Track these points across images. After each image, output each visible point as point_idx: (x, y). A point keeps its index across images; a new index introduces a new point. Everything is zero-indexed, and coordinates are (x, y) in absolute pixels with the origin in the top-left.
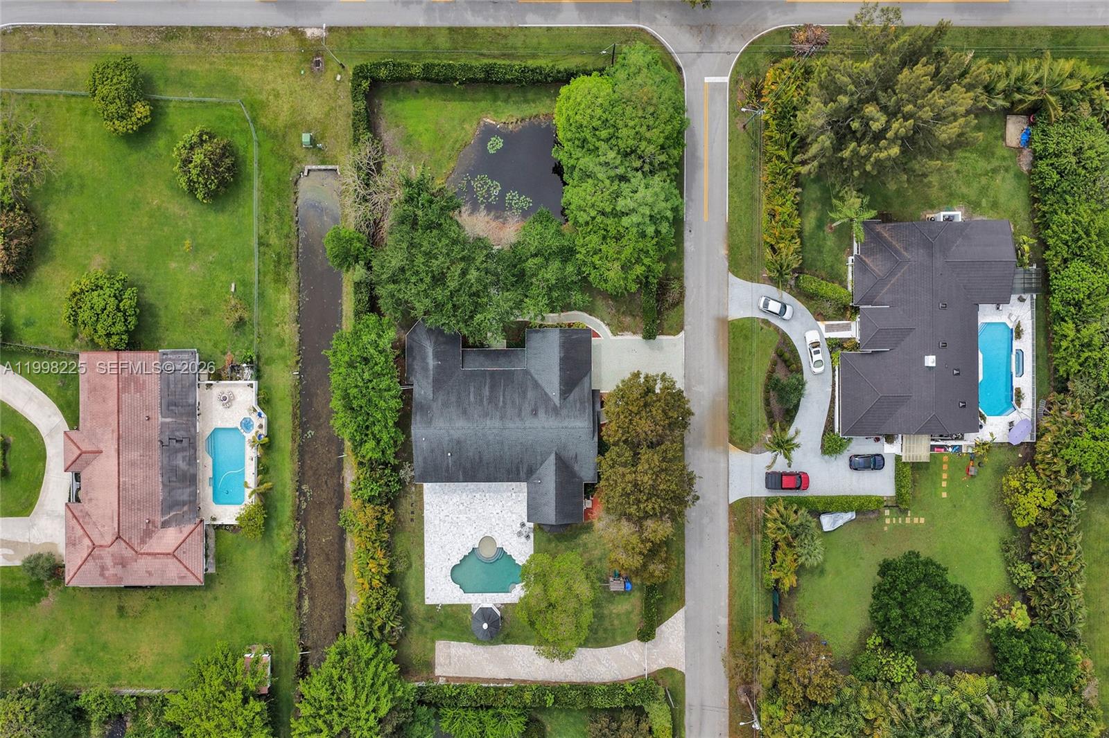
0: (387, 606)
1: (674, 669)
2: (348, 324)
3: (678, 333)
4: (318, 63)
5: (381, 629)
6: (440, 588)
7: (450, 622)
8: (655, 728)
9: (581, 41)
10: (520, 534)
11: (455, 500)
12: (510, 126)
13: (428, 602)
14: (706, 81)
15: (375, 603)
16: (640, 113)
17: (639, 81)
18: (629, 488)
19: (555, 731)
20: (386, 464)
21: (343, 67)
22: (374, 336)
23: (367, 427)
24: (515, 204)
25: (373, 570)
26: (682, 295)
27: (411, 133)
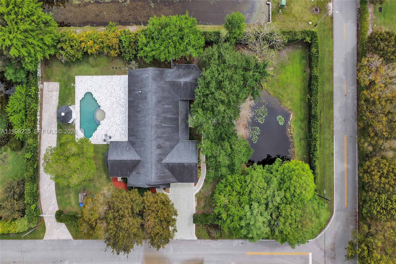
0: (72, 52)
1: (45, 233)
2: (201, 28)
3: (197, 236)
4: (316, 10)
5: (62, 48)
6: (82, 85)
7: (67, 91)
8: (16, 222)
9: (327, 175)
10: (106, 135)
11: (121, 94)
12: (289, 130)
13: (76, 77)
14: (310, 253)
15: (73, 44)
16: (298, 219)
17: (314, 219)
18: (121, 212)
19: (18, 157)
20: (137, 51)
21: (315, 26)
22: (193, 43)
23: (153, 38)
24: (254, 133)
25: (89, 43)
26: (213, 238)
27: (286, 68)
